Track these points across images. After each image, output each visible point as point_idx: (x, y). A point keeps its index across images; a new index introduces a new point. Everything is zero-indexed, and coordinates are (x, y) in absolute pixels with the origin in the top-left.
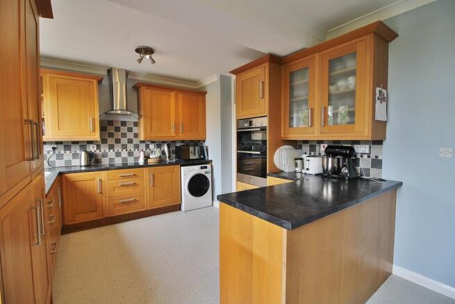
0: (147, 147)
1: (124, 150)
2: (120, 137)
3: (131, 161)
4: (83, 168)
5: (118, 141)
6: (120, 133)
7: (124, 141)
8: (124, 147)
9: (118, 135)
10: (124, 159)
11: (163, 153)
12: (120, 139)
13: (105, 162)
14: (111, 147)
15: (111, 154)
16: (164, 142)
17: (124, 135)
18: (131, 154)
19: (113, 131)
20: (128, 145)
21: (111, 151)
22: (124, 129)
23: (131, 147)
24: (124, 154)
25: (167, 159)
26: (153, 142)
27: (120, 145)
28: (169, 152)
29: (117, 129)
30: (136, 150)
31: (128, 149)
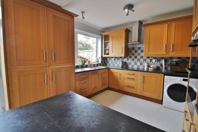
0: (151, 60)
1: (139, 62)
2: (137, 55)
3: (141, 67)
4: (121, 68)
5: (136, 57)
6: (137, 53)
7: (139, 57)
8: (139, 60)
9: (136, 54)
10: (138, 66)
11: (161, 65)
12: (137, 56)
13: (130, 66)
14: (133, 60)
15: (133, 63)
16: (163, 58)
17: (139, 54)
18: (141, 64)
19: (134, 52)
20: (141, 59)
21: (133, 62)
22: (139, 51)
23: (142, 60)
24: (138, 64)
25: (164, 69)
26: (154, 58)
27: (137, 59)
28: (165, 64)
29: (136, 51)
30: (145, 62)
31: (141, 61)
